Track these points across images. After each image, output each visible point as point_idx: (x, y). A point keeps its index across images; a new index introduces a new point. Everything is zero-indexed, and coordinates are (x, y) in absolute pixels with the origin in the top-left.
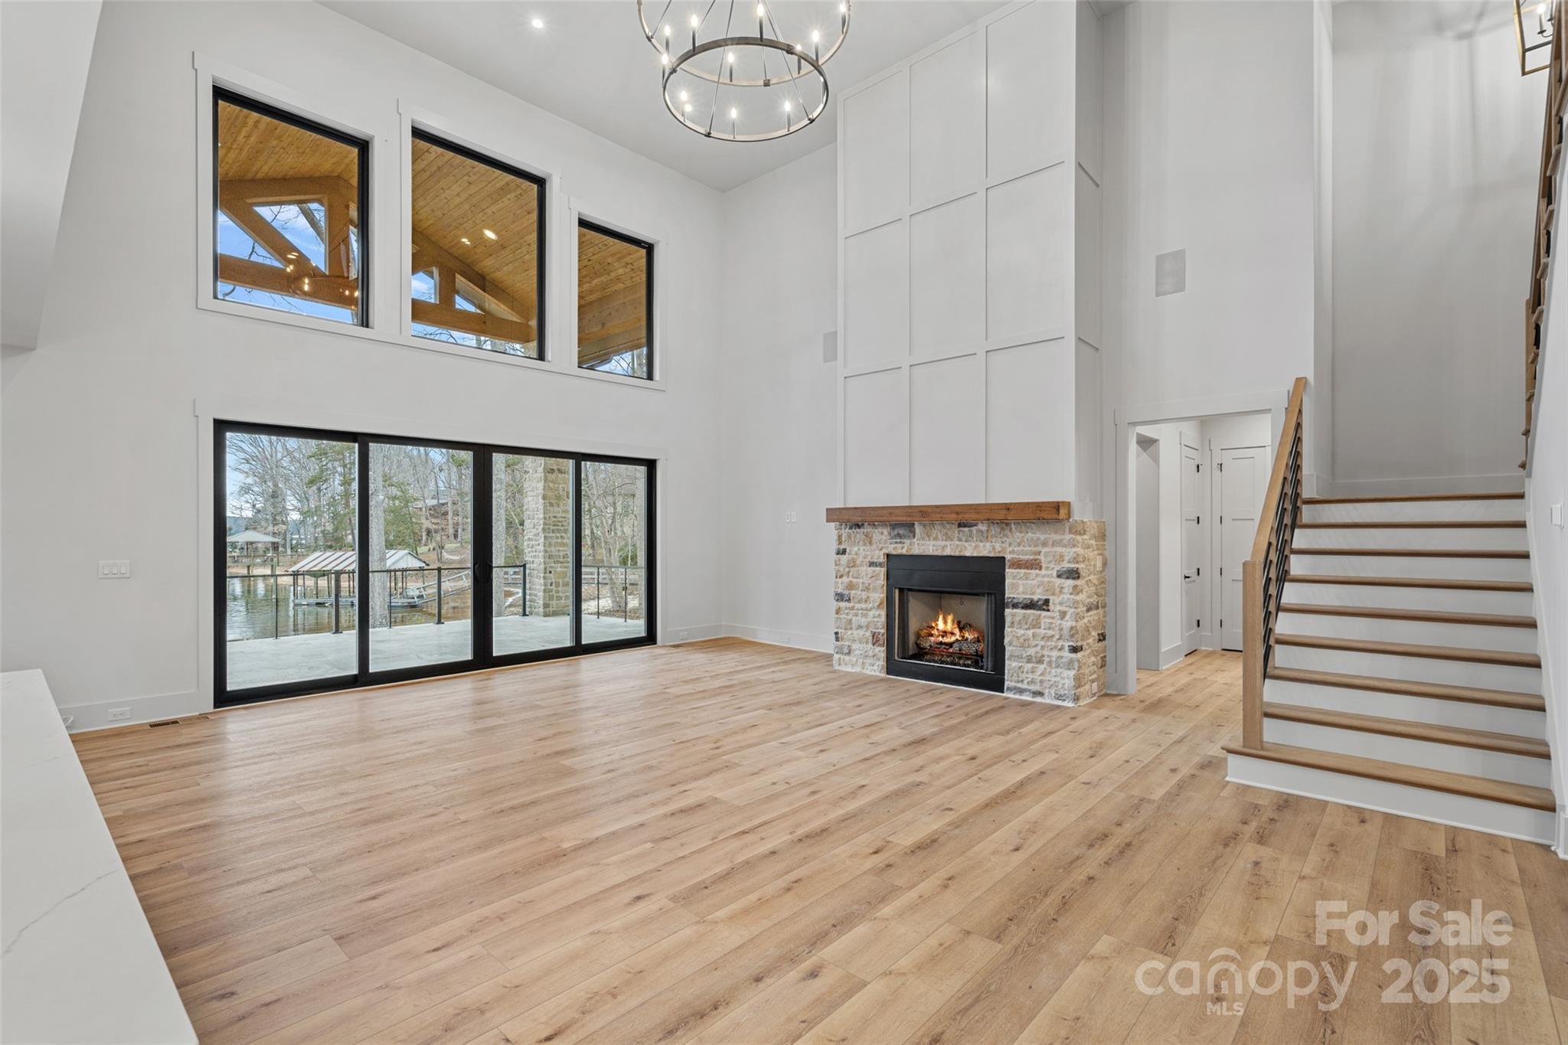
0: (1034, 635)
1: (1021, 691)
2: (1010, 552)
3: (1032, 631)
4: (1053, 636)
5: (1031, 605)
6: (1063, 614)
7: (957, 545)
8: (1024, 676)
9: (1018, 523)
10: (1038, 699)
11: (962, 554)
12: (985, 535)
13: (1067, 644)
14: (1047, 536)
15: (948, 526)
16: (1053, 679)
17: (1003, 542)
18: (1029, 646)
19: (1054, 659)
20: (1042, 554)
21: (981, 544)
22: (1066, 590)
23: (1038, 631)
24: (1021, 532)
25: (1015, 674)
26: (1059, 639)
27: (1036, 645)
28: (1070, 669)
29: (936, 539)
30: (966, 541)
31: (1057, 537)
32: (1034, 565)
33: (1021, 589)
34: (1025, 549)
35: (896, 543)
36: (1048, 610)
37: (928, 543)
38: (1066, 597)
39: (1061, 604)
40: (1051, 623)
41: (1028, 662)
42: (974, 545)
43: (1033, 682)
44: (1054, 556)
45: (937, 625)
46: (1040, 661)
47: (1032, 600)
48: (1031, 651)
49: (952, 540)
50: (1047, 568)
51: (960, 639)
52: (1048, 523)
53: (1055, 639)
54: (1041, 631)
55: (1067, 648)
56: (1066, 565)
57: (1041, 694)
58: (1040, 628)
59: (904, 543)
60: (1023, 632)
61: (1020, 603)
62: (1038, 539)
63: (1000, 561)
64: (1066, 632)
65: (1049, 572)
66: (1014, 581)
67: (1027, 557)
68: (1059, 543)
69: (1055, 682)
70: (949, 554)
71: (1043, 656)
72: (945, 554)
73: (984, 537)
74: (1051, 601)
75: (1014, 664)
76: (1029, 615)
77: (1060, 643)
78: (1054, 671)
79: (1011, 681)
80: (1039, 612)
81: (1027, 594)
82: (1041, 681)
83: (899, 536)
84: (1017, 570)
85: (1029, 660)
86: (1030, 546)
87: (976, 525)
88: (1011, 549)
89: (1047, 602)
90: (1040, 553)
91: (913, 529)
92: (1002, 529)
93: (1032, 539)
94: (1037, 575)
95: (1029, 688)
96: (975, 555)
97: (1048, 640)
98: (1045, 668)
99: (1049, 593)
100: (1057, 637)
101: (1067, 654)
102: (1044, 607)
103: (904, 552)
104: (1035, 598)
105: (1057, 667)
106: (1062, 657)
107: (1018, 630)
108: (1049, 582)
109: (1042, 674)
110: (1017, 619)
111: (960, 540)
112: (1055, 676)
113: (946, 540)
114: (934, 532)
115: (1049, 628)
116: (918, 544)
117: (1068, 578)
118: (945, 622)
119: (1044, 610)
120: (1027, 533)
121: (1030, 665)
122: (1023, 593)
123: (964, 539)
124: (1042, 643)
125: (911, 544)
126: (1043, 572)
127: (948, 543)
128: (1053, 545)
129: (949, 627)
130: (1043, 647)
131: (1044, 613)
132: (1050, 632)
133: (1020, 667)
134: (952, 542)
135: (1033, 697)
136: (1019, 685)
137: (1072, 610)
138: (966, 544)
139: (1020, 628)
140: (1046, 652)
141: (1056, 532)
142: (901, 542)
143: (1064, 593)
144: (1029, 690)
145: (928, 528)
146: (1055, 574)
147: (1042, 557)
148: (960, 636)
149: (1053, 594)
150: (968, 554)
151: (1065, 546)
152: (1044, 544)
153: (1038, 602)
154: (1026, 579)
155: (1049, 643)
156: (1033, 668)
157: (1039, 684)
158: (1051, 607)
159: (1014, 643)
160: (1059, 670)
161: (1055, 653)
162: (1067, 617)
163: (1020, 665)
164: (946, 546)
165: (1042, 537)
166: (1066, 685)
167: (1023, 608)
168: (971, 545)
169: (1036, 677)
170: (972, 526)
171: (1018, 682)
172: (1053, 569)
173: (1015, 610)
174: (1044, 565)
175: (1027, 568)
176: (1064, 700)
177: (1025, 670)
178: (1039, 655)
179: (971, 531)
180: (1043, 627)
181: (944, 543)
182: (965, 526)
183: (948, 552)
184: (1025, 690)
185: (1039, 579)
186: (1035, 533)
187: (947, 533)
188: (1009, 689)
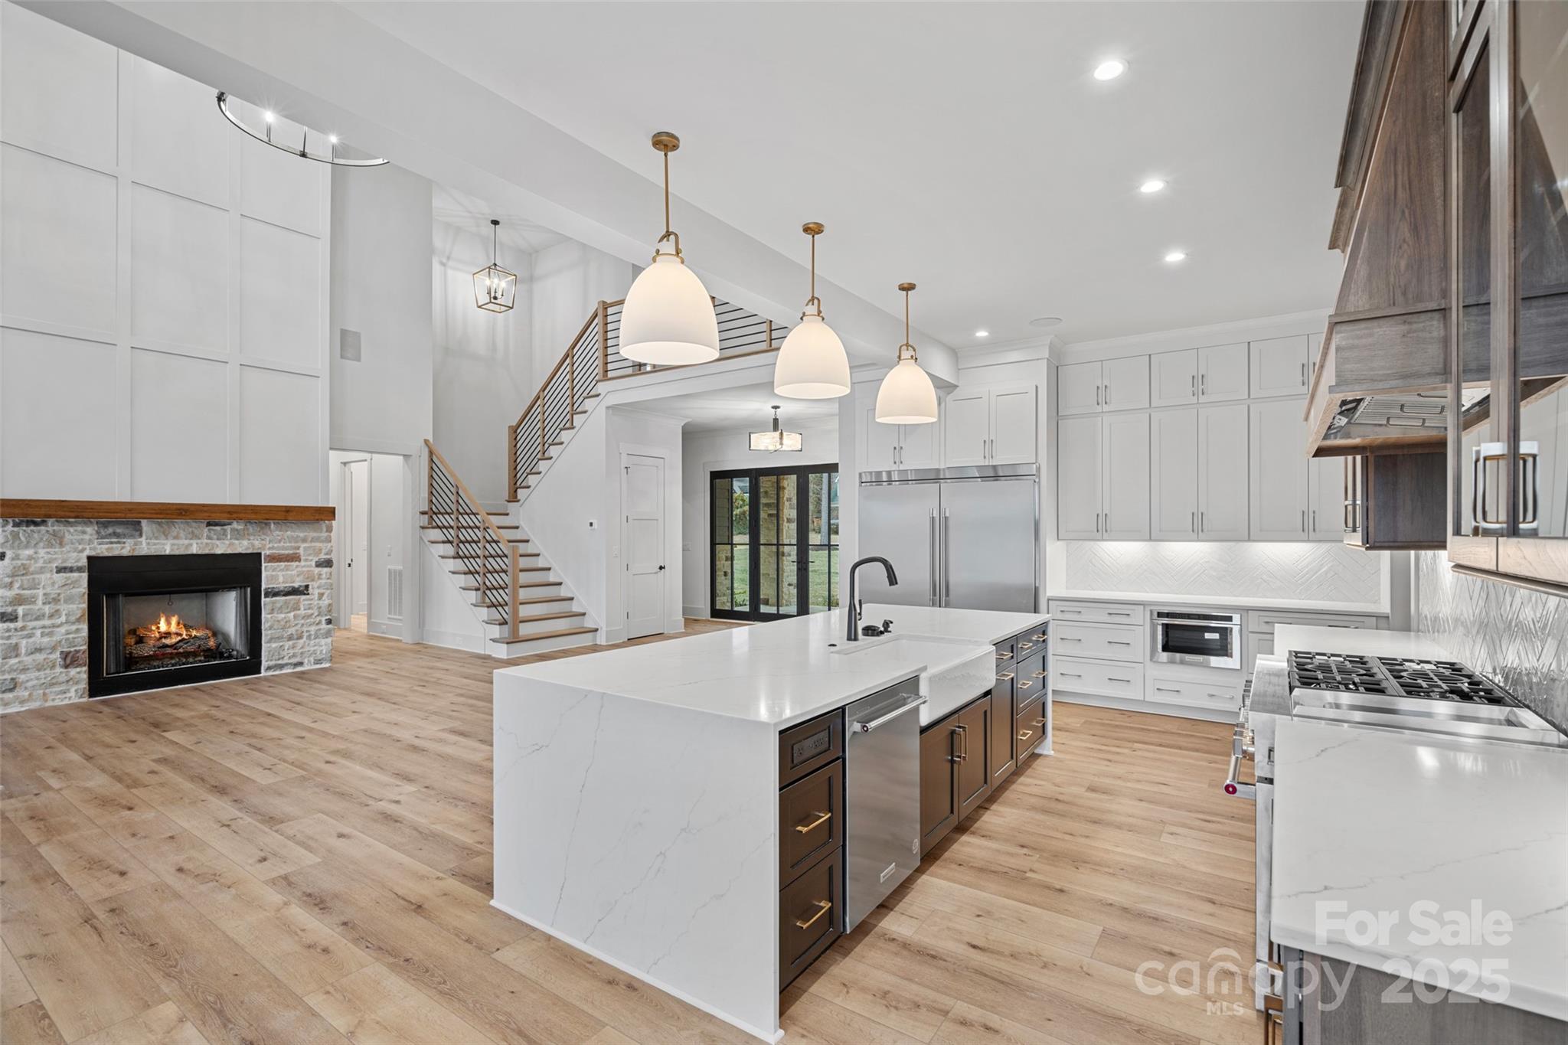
0: (295, 616)
1: (281, 667)
2: (269, 549)
3: (292, 614)
4: (312, 614)
5: (294, 592)
6: (321, 595)
7: (207, 544)
8: (285, 653)
9: (278, 523)
10: (299, 669)
11: (212, 552)
12: (241, 533)
13: (323, 619)
14: (306, 534)
15: (194, 524)
16: (312, 649)
17: (263, 540)
18: (289, 627)
19: (313, 633)
20: (301, 549)
21: (237, 542)
22: (324, 576)
23: (298, 612)
24: (280, 531)
25: (276, 654)
26: (318, 615)
27: (296, 625)
28: (327, 637)
29: (177, 538)
30: (218, 539)
31: (315, 534)
32: (294, 558)
33: (281, 579)
34: (285, 545)
35: (112, 543)
36: (308, 594)
37: (166, 542)
38: (323, 581)
39: (319, 587)
40: (311, 604)
41: (288, 640)
42: (227, 542)
43: (294, 656)
44: (314, 550)
45: (158, 628)
46: (300, 637)
47: (293, 588)
48: (292, 631)
49: (199, 539)
50: (306, 560)
51: (186, 637)
52: (307, 523)
53: (314, 616)
54: (302, 612)
55: (324, 622)
56: (323, 557)
57: (301, 664)
58: (299, 610)
59: (124, 543)
60: (283, 616)
61: (282, 591)
62: (298, 536)
63: (257, 556)
64: (324, 609)
65: (309, 563)
66: (274, 573)
67: (287, 552)
68: (318, 540)
69: (314, 651)
70: (195, 552)
71: (303, 632)
72: (189, 552)
73: (238, 535)
74: (310, 587)
75: (274, 645)
76: (290, 600)
77: (318, 619)
78: (312, 642)
79: (271, 660)
80: (299, 597)
81: (287, 583)
82: (302, 653)
83: (115, 535)
84: (276, 564)
85: (290, 638)
86: (290, 542)
87: (230, 524)
88: (271, 545)
89: (307, 587)
90: (298, 548)
91: (138, 527)
92: (262, 528)
93: (293, 537)
94: (297, 566)
95: (290, 661)
96: (229, 551)
97: (308, 619)
98: (305, 642)
99: (309, 580)
100: (316, 614)
101: (324, 626)
102: (305, 592)
103: (125, 552)
104: (296, 585)
105: (315, 639)
106: (320, 629)
107: (279, 615)
108: (308, 571)
109: (302, 648)
110: (278, 605)
111: (209, 538)
112: (315, 646)
113: (191, 539)
114: (174, 531)
115: (309, 609)
116: (148, 544)
117: (326, 567)
118: (169, 623)
119: (305, 594)
120: (287, 531)
121: (291, 643)
122: (283, 582)
123: (215, 537)
124: (303, 621)
125: (136, 544)
126: (303, 563)
127: (194, 542)
128: (311, 542)
129: (173, 628)
130: (303, 625)
131: (303, 597)
132: (310, 612)
133: (281, 646)
134: (199, 541)
135: (294, 668)
136: (280, 662)
137: (329, 591)
138: (218, 542)
139: (281, 613)
140: (305, 629)
141: (315, 531)
142: (119, 543)
143: (321, 579)
144: (290, 664)
145: (165, 527)
146: (314, 564)
147: (301, 551)
148: (186, 635)
149: (313, 580)
150: (219, 551)
151: (322, 542)
152: (304, 540)
153: (298, 588)
154: (287, 570)
155: (308, 621)
156: (294, 644)
157: (299, 656)
158: (310, 590)
159: (275, 627)
160: (317, 640)
161: (313, 629)
162: (325, 597)
163: (281, 644)
164: (191, 545)
165: (302, 535)
166: (324, 652)
167: (284, 595)
168: (224, 544)
169: (296, 651)
170: (224, 525)
171: (279, 659)
172: (312, 560)
173: (274, 599)
174: (302, 558)
175: (288, 561)
176: (321, 663)
177: (286, 648)
178: (299, 632)
179: (225, 530)
180: (302, 609)
181: (187, 542)
182: (216, 524)
183: (194, 550)
184: (287, 664)
185: (299, 569)
186: (294, 532)
187: (193, 532)
188: (269, 668)
